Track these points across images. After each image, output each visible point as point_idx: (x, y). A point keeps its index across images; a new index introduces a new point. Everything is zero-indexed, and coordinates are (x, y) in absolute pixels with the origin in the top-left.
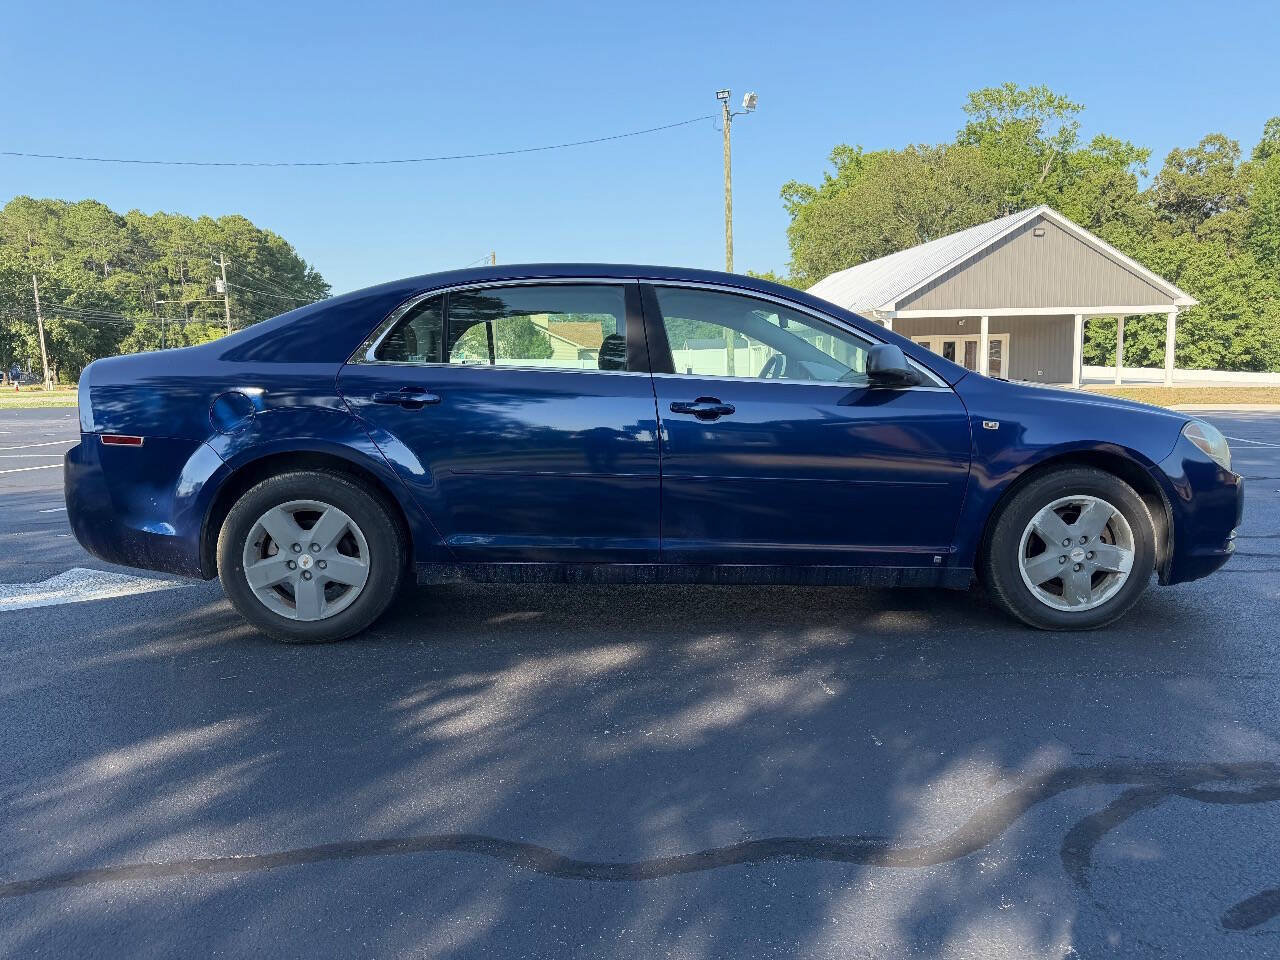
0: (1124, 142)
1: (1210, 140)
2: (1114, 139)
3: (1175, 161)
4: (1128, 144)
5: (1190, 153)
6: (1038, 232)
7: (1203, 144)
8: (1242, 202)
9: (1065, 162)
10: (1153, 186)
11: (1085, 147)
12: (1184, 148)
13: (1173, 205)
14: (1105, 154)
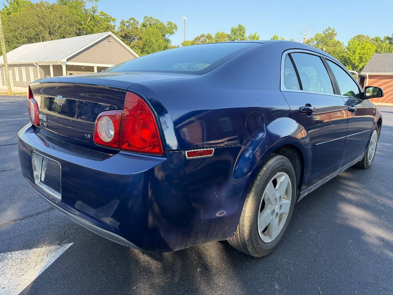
0: (109, 15)
1: (132, 19)
2: (106, 13)
3: (123, 23)
4: (110, 16)
5: (127, 22)
6: (109, 40)
7: (130, 20)
8: (141, 39)
9: (94, 18)
10: (118, 30)
11: (98, 14)
12: (125, 20)
13: (123, 37)
14: (103, 17)
